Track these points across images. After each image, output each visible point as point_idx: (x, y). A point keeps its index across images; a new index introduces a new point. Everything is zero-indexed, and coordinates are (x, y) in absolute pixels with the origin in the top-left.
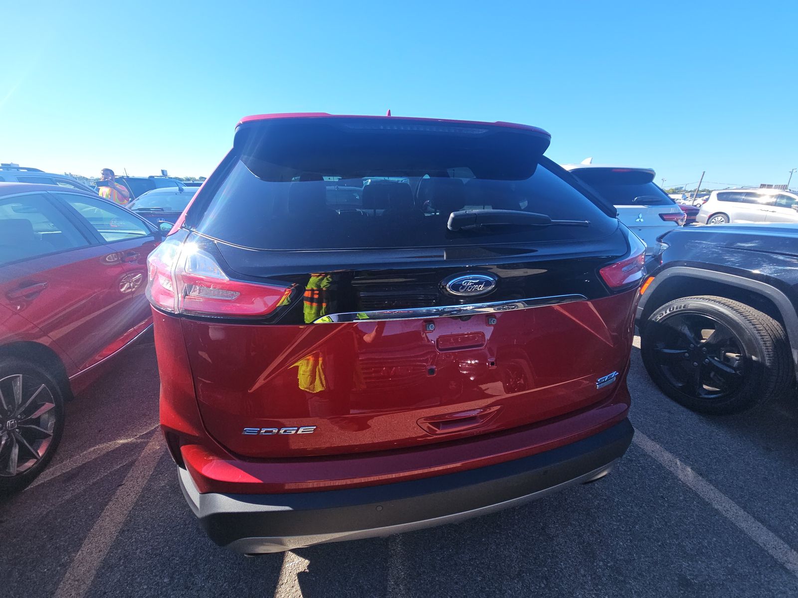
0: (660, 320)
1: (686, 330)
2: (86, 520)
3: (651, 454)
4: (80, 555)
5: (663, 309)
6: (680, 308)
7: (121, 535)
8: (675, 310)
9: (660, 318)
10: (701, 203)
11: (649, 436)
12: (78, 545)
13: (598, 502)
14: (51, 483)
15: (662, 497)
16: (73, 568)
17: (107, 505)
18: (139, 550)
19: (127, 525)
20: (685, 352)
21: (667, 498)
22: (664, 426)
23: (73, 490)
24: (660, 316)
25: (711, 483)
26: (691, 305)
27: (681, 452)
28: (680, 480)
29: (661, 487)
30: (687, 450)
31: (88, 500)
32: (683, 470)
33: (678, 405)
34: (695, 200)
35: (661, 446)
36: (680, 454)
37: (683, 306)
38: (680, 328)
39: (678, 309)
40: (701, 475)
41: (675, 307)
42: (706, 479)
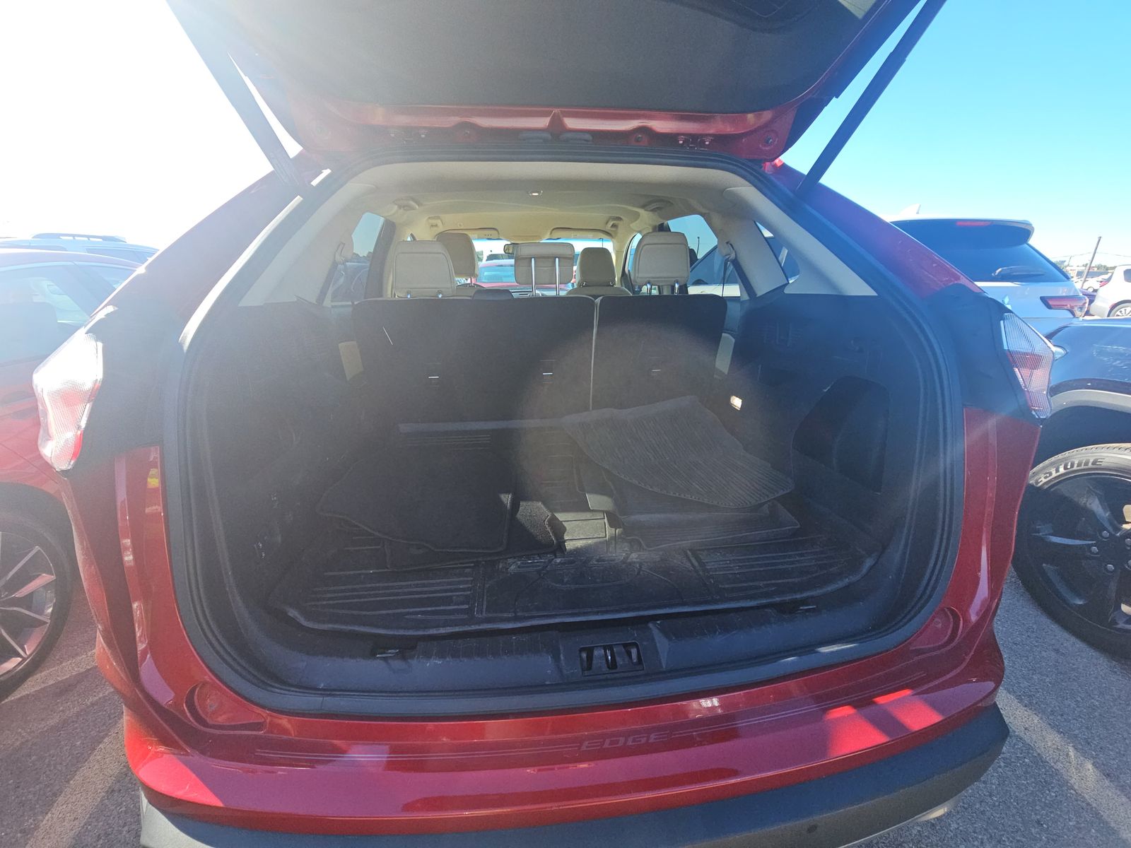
0: (1044, 484)
1: (1095, 506)
2: (68, 764)
3: (1022, 734)
4: (48, 820)
5: (1052, 464)
6: (1086, 464)
7: (108, 796)
8: (1075, 468)
9: (1044, 480)
10: (1096, 286)
11: (1019, 698)
12: (48, 805)
13: (919, 828)
14: (36, 696)
15: (1038, 822)
16: (37, 839)
17: (100, 743)
18: (126, 828)
19: (119, 782)
20: (1092, 545)
21: (1047, 825)
22: (1048, 680)
23: (63, 711)
24: (1046, 478)
25: (1122, 791)
26: (1107, 460)
27: (1077, 732)
28: (1072, 788)
29: (1038, 803)
30: (1087, 728)
31: (78, 731)
32: (1080, 766)
33: (1073, 639)
34: (1085, 281)
35: (1041, 719)
36: (1076, 736)
37: (1091, 461)
38: (1083, 501)
39: (1083, 467)
40: (1108, 775)
41: (1076, 462)
42: (1116, 784)
